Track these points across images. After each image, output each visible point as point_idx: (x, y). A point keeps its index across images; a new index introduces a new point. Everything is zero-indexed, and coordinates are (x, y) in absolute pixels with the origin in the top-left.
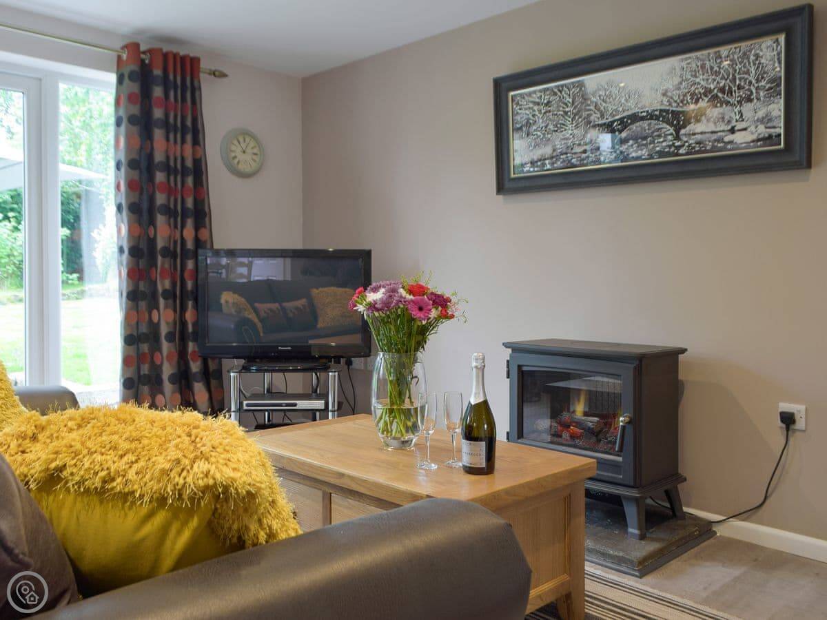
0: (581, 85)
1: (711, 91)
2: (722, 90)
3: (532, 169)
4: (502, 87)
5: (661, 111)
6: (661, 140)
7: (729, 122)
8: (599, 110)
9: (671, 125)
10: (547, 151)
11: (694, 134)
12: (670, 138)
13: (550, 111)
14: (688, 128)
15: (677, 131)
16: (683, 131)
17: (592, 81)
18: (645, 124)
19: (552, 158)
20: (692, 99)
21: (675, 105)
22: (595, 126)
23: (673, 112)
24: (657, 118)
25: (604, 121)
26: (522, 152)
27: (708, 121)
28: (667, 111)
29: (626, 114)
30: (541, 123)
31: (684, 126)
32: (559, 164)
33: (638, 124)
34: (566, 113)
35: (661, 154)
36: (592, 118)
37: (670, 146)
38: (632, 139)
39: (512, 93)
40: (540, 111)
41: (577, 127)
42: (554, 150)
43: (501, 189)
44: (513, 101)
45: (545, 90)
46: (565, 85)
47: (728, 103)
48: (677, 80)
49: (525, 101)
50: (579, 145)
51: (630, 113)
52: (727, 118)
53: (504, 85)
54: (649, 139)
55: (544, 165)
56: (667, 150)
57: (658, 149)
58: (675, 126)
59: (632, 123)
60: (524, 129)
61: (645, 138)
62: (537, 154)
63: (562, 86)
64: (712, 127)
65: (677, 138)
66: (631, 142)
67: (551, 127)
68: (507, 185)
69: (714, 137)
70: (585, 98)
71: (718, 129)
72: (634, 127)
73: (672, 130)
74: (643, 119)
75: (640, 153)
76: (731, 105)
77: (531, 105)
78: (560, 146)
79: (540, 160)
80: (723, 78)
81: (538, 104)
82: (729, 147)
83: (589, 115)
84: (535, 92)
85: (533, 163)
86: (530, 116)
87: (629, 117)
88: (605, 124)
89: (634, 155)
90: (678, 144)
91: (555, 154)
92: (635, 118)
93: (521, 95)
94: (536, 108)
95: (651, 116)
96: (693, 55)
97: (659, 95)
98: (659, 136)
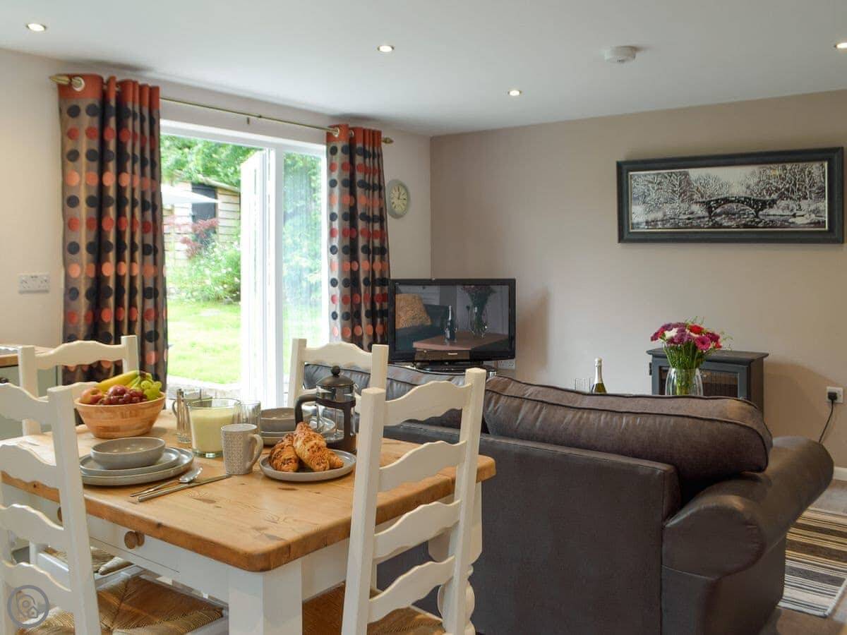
0: (686, 174)
1: (779, 189)
2: (787, 190)
3: (646, 227)
4: (624, 170)
5: (745, 198)
6: (746, 216)
7: (792, 210)
8: (700, 192)
9: (753, 208)
10: (659, 215)
11: (769, 215)
12: (752, 216)
13: (661, 189)
14: (764, 211)
15: (757, 212)
16: (761, 213)
17: (695, 173)
18: (734, 206)
19: (662, 220)
20: (767, 193)
21: (755, 195)
22: (696, 203)
23: (754, 200)
24: (743, 203)
25: (704, 200)
26: (638, 214)
27: (778, 208)
28: (750, 199)
29: (719, 197)
30: (653, 195)
31: (762, 210)
32: (668, 225)
33: (729, 204)
34: (674, 192)
35: (745, 226)
36: (695, 197)
37: (752, 222)
38: (724, 213)
39: (631, 173)
40: (653, 188)
41: (682, 201)
42: (665, 216)
43: (621, 239)
44: (631, 178)
45: (658, 174)
46: (674, 173)
47: (791, 198)
48: (756, 180)
49: (640, 181)
50: (685, 214)
51: (722, 196)
52: (790, 207)
53: (625, 167)
54: (737, 215)
55: (656, 224)
56: (749, 223)
57: (743, 222)
58: (756, 209)
59: (724, 204)
60: (640, 199)
61: (734, 214)
62: (651, 217)
63: (671, 173)
64: (781, 213)
65: (757, 216)
66: (723, 216)
67: (662, 199)
68: (626, 236)
69: (782, 218)
70: (689, 183)
71: (785, 214)
72: (726, 206)
73: (753, 211)
74: (732, 202)
75: (730, 224)
76: (793, 200)
77: (646, 183)
78: (669, 213)
79: (653, 221)
80: (788, 182)
81: (652, 183)
82: (792, 225)
83: (692, 195)
84: (649, 175)
85: (647, 222)
86: (646, 190)
87: (722, 199)
88: (704, 202)
89: (725, 224)
90: (757, 220)
91: (665, 218)
92: (726, 200)
93: (637, 175)
94: (650, 185)
95: (738, 201)
96: (768, 166)
97: (744, 189)
98: (744, 214)
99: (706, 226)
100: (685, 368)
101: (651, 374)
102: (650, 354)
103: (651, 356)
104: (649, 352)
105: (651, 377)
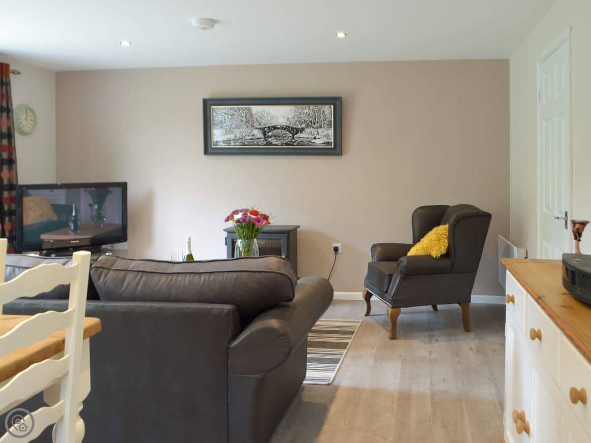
0: (250, 110)
1: (306, 121)
2: (311, 122)
3: (223, 144)
4: (207, 105)
5: (286, 126)
6: (286, 138)
7: (313, 135)
8: (258, 122)
10: (232, 136)
11: (300, 138)
12: (290, 138)
13: (233, 119)
14: (298, 135)
15: (293, 136)
16: (295, 136)
17: (255, 109)
18: (279, 131)
19: (234, 140)
20: (299, 123)
21: (292, 125)
22: (256, 128)
23: (291, 127)
24: (285, 129)
25: (261, 127)
26: (219, 136)
27: (306, 133)
28: (289, 127)
29: (271, 125)
30: (228, 123)
31: (296, 134)
32: (238, 143)
33: (276, 130)
34: (242, 121)
35: (287, 144)
36: (255, 125)
37: (290, 141)
38: (274, 136)
39: (213, 107)
40: (228, 118)
41: (247, 127)
42: (236, 137)
43: (206, 152)
44: (213, 111)
45: (231, 109)
46: (242, 108)
47: (313, 127)
48: (293, 115)
49: (219, 113)
50: (248, 136)
51: (272, 125)
52: (313, 133)
53: (208, 102)
54: (281, 138)
55: (230, 143)
56: (289, 143)
57: (285, 142)
58: (292, 133)
59: (274, 130)
60: (219, 125)
61: (280, 137)
62: (226, 138)
63: (240, 108)
64: (307, 136)
65: (293, 138)
66: (273, 138)
67: (234, 126)
68: (210, 150)
69: (308, 140)
70: (251, 115)
71: (309, 137)
72: (274, 131)
73: (291, 135)
74: (278, 128)
75: (277, 143)
76: (314, 128)
77: (223, 114)
78: (239, 136)
79: (228, 140)
80: (311, 117)
81: (227, 114)
82: (314, 144)
83: (254, 123)
84: (225, 108)
85: (224, 142)
86: (223, 119)
87: (272, 127)
88: (261, 128)
89: (274, 143)
90: (293, 141)
91: (236, 138)
92: (275, 128)
93: (217, 109)
94: (226, 116)
95: (282, 128)
96: (300, 106)
97: (286, 120)
98: (286, 137)
99: (262, 144)
100: (248, 239)
101: (226, 244)
102: (225, 231)
103: (226, 232)
104: (225, 230)
105: (226, 246)
